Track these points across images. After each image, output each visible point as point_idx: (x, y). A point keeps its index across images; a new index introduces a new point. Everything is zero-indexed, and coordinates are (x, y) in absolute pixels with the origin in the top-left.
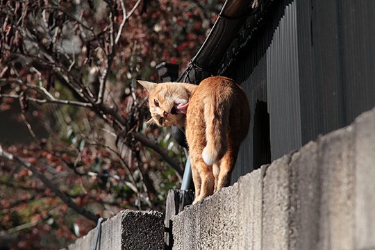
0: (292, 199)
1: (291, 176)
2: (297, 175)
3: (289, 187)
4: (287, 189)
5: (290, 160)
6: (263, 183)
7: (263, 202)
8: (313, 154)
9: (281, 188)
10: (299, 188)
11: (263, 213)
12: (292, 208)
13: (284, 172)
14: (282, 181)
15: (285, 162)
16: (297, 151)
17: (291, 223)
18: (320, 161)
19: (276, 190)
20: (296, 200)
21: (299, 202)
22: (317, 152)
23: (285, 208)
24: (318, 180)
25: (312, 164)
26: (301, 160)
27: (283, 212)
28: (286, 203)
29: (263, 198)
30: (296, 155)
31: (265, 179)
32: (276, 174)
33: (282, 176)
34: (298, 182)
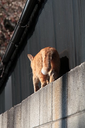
0: (8, 121)
1: (8, 115)
2: (9, 115)
3: (8, 118)
4: (7, 119)
5: (8, 112)
6: (2, 117)
7: (2, 122)
8: (13, 110)
9: (6, 118)
10: (10, 118)
11: (2, 124)
12: (8, 123)
13: (7, 115)
14: (6, 117)
15: (7, 112)
16: (10, 110)
17: (8, 126)
18: (14, 112)
19: (5, 119)
20: (9, 121)
21: (10, 121)
22: (14, 109)
23: (7, 123)
24: (14, 116)
25: (13, 112)
26: (10, 111)
27: (6, 124)
28: (7, 122)
29: (2, 121)
30: (9, 110)
31: (3, 116)
32: (5, 115)
33: (6, 115)
34: (10, 117)
